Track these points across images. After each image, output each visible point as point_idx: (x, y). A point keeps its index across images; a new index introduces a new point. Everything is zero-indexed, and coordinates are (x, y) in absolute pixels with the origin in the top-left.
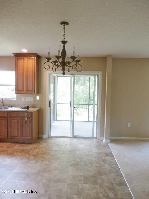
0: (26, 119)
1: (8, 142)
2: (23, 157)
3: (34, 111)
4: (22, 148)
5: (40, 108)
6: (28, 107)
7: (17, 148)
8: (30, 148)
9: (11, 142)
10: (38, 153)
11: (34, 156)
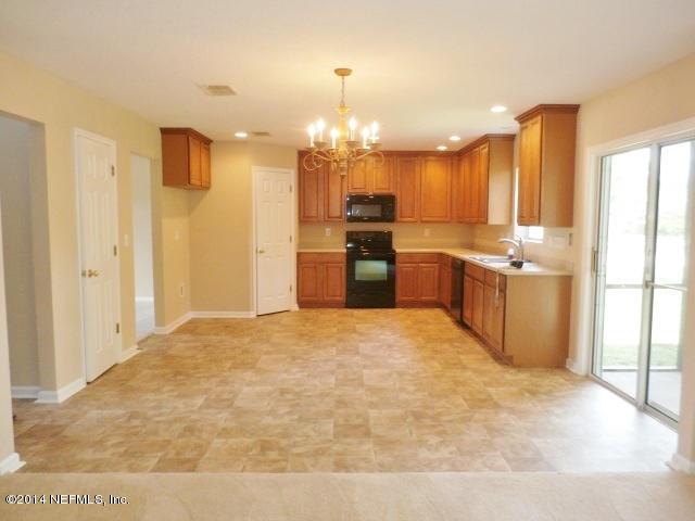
0: (497, 293)
5: (573, 272)
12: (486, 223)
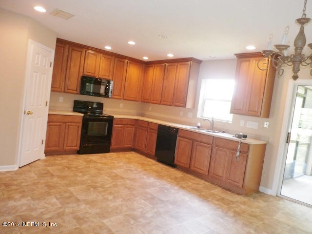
0: (238, 154)
1: (208, 181)
2: (218, 208)
3: (253, 144)
4: (223, 196)
5: (268, 142)
6: (245, 137)
7: (216, 193)
8: (235, 200)
9: (212, 183)
10: (244, 212)
11: (235, 212)
12: (185, 107)
